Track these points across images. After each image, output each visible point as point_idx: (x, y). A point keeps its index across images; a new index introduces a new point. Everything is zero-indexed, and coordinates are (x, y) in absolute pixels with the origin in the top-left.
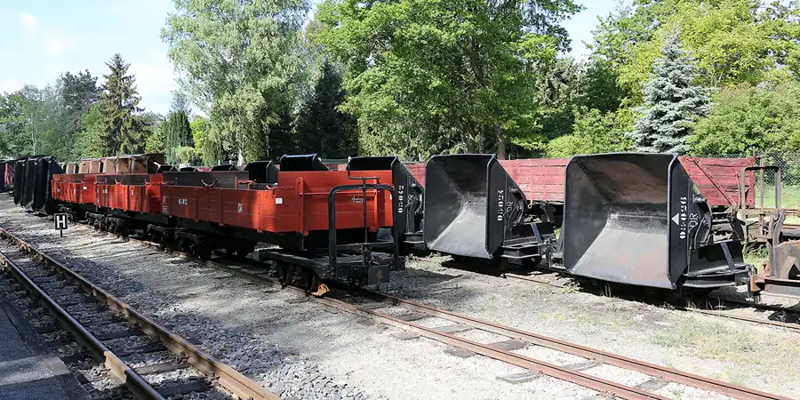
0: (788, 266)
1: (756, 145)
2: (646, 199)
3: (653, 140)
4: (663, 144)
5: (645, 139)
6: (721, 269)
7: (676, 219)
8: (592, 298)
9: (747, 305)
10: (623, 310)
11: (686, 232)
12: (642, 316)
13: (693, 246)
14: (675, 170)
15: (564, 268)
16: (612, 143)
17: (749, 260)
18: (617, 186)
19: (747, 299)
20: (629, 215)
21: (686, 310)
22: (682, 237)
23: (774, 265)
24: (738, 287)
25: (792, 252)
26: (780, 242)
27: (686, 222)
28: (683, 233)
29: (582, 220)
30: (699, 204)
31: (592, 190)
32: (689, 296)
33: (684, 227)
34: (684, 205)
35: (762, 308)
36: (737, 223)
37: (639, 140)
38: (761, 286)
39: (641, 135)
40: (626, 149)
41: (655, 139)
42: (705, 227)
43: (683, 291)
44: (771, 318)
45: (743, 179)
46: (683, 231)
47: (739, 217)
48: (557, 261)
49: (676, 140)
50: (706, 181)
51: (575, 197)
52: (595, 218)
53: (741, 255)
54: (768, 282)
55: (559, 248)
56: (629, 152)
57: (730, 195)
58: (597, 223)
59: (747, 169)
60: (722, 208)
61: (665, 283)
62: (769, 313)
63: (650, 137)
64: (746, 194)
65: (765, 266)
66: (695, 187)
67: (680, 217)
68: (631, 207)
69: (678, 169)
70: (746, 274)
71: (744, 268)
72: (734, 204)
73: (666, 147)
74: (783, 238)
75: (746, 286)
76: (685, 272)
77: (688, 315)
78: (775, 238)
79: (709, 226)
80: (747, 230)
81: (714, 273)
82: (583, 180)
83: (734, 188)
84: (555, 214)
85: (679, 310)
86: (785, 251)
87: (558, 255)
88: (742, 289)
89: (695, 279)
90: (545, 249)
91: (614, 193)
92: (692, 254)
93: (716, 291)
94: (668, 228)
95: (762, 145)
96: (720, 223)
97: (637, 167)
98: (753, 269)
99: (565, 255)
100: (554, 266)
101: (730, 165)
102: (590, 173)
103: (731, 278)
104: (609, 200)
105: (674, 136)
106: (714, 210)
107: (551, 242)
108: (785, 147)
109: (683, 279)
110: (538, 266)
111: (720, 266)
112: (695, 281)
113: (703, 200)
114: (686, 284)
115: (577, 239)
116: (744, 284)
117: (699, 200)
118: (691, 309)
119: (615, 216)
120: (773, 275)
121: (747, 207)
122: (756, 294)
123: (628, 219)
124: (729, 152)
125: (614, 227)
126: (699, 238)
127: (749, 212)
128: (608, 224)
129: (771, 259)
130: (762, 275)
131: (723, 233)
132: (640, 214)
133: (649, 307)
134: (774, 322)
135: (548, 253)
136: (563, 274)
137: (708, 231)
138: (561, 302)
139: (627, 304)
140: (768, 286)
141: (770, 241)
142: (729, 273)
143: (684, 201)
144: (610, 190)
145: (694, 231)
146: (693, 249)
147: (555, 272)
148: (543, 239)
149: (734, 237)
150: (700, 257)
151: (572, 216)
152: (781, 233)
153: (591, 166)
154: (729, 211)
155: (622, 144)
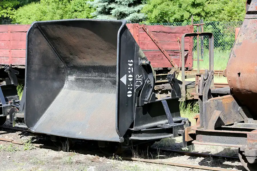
0: (214, 118)
1: (199, 15)
2: (100, 62)
3: (111, 9)
4: (121, 13)
5: (105, 8)
6: (162, 123)
7: (124, 80)
8: (52, 153)
9: (182, 154)
10: (78, 162)
11: (132, 91)
12: (95, 167)
13: (138, 104)
14: (123, 35)
15: (26, 127)
16: (76, 11)
17: (186, 115)
18: (74, 51)
19: (183, 149)
20: (84, 76)
21: (132, 160)
22: (129, 96)
23: (203, 118)
24: (175, 138)
25: (218, 106)
26: (209, 98)
27: (133, 82)
28: (130, 92)
29: (42, 82)
30: (143, 66)
31: (51, 54)
32: (135, 148)
33: (130, 87)
34: (131, 67)
35: (194, 155)
36: (175, 83)
37: (100, 9)
38: (193, 136)
39: (101, 4)
40: (88, 17)
41: (113, 9)
42: (148, 86)
43: (130, 144)
44: (201, 163)
45: (184, 44)
46: (130, 90)
47: (179, 78)
48: (20, 120)
49: (132, 9)
50: (153, 46)
51: (36, 60)
52: (54, 79)
53: (178, 111)
54: (199, 132)
55: (21, 109)
56: (90, 19)
57: (172, 58)
58: (56, 85)
59: (186, 35)
60: (166, 70)
61: (115, 137)
62: (199, 159)
63: (109, 6)
64: (186, 57)
65: (197, 119)
66: (141, 51)
67: (128, 78)
68: (86, 69)
69: (126, 34)
70: (182, 127)
71: (180, 122)
72: (176, 66)
73: (123, 15)
74: (212, 95)
75: (181, 137)
76: (132, 126)
77: (133, 164)
78: (205, 95)
79: (152, 85)
80: (186, 88)
81: (156, 127)
82: (43, 44)
83: (175, 53)
84: (18, 76)
85: (126, 160)
86: (213, 105)
87: (20, 114)
88: (179, 140)
89: (139, 132)
90: (9, 110)
91: (71, 56)
92: (137, 111)
93: (158, 143)
94: (117, 87)
95: (203, 14)
96: (164, 83)
97: (90, 32)
98: (187, 122)
99: (26, 114)
100: (17, 125)
101: (174, 31)
102: (50, 39)
103: (169, 131)
104: (67, 63)
105: (130, 5)
106: (158, 72)
107: (15, 103)
108: (221, 16)
109: (129, 133)
110: (3, 126)
111: (161, 120)
112: (140, 134)
113: (147, 62)
114: (133, 137)
115: (37, 99)
116: (180, 135)
117: (144, 62)
118: (137, 159)
119: (71, 78)
120: (202, 126)
121: (187, 69)
122: (190, 143)
123: (82, 80)
124: (176, 20)
125: (71, 88)
126: (144, 97)
127: (188, 73)
128: (66, 85)
129: (202, 114)
130: (195, 127)
131: (166, 92)
132: (94, 76)
133: (101, 159)
134: (203, 167)
135: (11, 114)
136: (26, 132)
137: (151, 89)
138: (22, 159)
139: (82, 157)
140: (198, 137)
141: (201, 97)
142: (169, 126)
143: (131, 63)
144: (68, 55)
145: (139, 90)
146: (138, 106)
147: (19, 131)
148: (7, 100)
149: (173, 95)
150: (144, 113)
151: (33, 78)
152: (210, 90)
153: (50, 31)
154: (171, 73)
155: (85, 12)
